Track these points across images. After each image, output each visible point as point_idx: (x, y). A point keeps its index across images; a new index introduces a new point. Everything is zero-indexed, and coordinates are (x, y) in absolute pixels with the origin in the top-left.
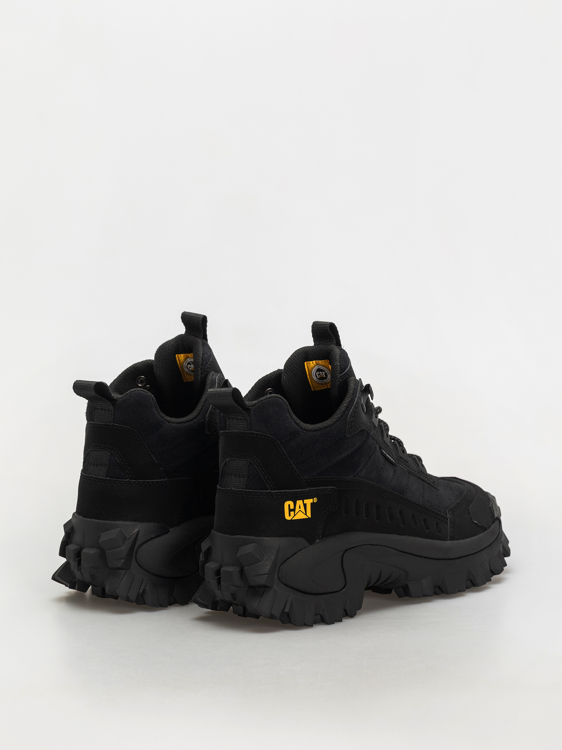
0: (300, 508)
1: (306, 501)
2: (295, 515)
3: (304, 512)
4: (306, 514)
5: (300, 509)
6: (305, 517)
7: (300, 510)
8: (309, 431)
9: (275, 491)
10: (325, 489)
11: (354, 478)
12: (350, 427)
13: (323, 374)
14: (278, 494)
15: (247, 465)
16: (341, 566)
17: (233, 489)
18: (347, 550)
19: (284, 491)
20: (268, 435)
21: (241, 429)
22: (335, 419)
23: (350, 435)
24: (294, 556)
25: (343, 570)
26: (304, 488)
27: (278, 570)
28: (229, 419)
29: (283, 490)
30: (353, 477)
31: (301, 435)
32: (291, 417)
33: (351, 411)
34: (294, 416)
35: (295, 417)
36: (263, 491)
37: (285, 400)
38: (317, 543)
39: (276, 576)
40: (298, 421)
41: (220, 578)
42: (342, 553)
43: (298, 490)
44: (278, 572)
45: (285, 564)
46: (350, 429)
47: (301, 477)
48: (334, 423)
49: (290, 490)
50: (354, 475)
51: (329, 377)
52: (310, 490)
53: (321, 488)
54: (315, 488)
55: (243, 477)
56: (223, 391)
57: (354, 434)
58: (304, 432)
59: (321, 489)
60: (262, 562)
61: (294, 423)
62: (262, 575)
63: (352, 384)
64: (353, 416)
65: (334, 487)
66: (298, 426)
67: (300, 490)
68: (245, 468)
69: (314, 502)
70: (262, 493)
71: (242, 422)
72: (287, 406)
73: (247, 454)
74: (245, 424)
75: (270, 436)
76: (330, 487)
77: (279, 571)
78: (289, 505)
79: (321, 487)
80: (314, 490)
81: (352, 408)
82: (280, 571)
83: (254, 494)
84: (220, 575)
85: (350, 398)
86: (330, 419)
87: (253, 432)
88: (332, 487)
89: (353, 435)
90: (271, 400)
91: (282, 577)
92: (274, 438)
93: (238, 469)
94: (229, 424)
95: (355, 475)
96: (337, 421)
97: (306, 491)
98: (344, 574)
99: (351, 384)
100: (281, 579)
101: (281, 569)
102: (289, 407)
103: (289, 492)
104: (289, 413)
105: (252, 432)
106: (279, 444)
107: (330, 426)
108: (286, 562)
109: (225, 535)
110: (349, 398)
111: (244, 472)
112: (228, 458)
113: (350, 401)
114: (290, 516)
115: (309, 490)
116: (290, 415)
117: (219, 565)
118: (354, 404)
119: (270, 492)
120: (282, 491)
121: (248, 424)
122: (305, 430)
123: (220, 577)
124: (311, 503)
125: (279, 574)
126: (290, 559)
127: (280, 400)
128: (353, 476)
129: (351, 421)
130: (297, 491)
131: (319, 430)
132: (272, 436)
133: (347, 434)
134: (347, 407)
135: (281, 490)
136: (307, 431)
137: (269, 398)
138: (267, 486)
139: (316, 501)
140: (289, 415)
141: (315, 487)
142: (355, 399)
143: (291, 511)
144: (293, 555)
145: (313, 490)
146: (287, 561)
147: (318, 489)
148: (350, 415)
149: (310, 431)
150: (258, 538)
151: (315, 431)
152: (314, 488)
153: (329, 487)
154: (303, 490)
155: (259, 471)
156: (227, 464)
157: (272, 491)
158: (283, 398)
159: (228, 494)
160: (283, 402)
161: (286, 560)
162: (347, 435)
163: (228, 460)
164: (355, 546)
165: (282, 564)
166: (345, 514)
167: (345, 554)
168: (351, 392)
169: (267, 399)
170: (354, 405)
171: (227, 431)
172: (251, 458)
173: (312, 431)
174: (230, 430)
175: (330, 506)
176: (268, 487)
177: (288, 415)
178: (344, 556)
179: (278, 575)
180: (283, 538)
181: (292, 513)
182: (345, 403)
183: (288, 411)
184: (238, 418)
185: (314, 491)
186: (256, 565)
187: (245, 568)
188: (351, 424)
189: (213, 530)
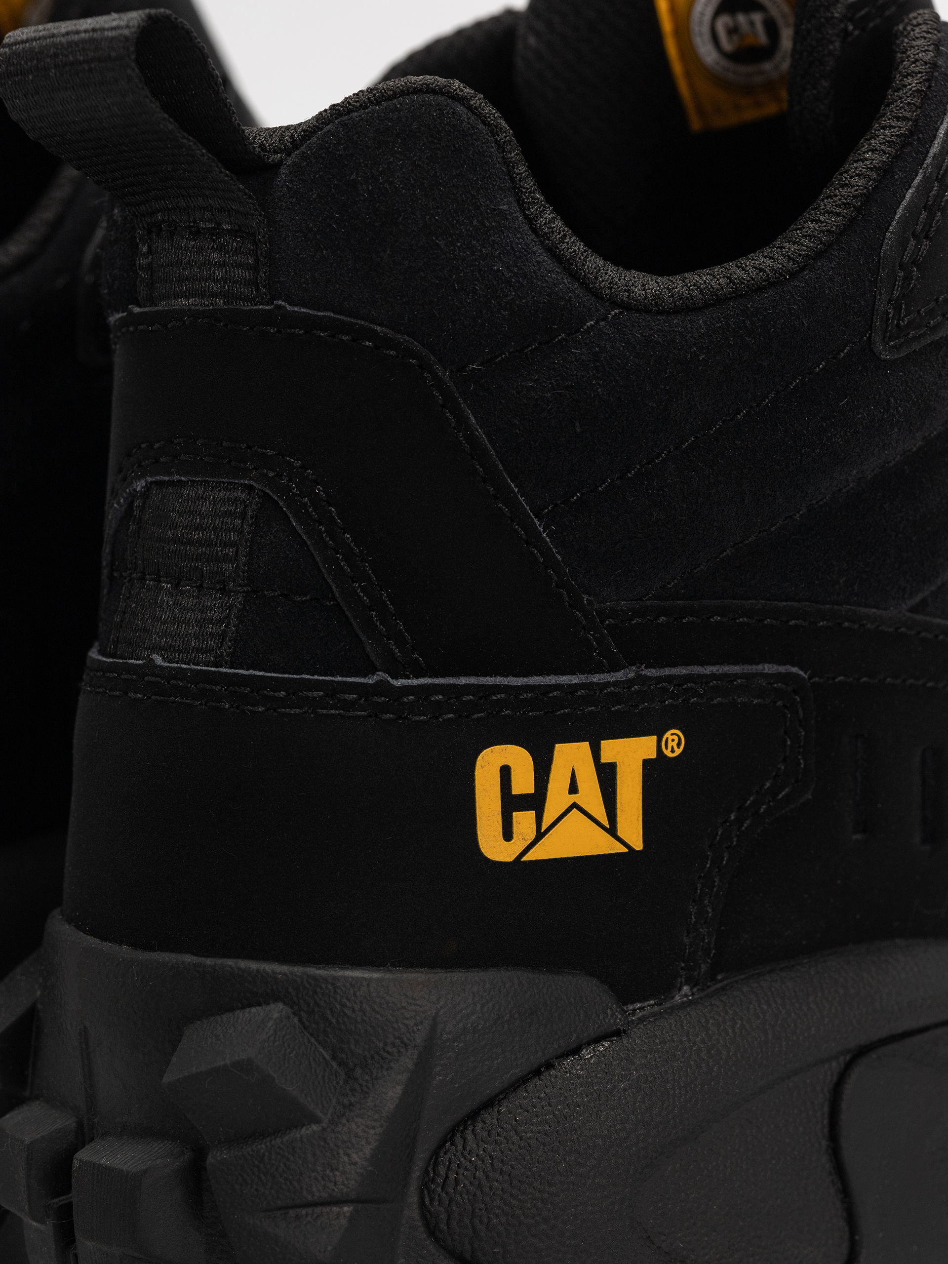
0: (573, 788)
1: (611, 750)
2: (540, 835)
3: (600, 813)
4: (612, 831)
5: (574, 798)
6: (604, 845)
7: (575, 806)
8: (638, 311)
9: (415, 682)
10: (736, 676)
11: (919, 617)
12: (896, 294)
13: (752, 24)
14: (438, 702)
15: (243, 516)
16: (824, 1143)
17: (158, 660)
18: (862, 1052)
19: (473, 680)
20: (379, 328)
21: (215, 295)
22: (806, 241)
23: (897, 348)
24: (531, 1086)
25: (839, 1170)
26: (599, 670)
27: (426, 1172)
28: (150, 232)
29: (467, 674)
30: (913, 610)
31: (587, 331)
32: (526, 217)
33: (908, 196)
34: (548, 215)
35: (552, 220)
36: (339, 679)
37: (489, 110)
38: (682, 1006)
39: (412, 1212)
40: (574, 246)
41: (68, 1209)
42: (836, 1066)
43: (564, 679)
44: (425, 1184)
45: (470, 1137)
46: (898, 309)
47: (586, 597)
48: (802, 269)
49: (515, 676)
50: (918, 598)
51: (786, 42)
52: (641, 679)
53: (709, 670)
54: (675, 671)
55: (223, 590)
56: (86, 31)
57: (924, 342)
58: (605, 319)
59: (714, 676)
60: (318, 1121)
61: (544, 257)
62: (315, 1204)
63: (918, 42)
64: (919, 228)
65: (795, 670)
66: (574, 276)
67: (575, 679)
68: (233, 536)
69: (668, 753)
70: (333, 690)
71: (221, 249)
72: (500, 146)
73: (249, 447)
74: (238, 259)
75: (390, 333)
76: (768, 668)
77: (433, 1181)
78: (505, 772)
79: (714, 664)
80: (669, 679)
81: (919, 178)
82: (440, 1180)
83: (283, 694)
84: (67, 1189)
85: (905, 118)
86: (777, 243)
87: (289, 308)
88: (782, 669)
89: (916, 346)
90: (399, 110)
91: (449, 1219)
92: (417, 346)
93: (190, 542)
94: (150, 268)
95: (924, 601)
96: (819, 255)
97: (615, 684)
98: (846, 1193)
99: (914, 43)
100: (443, 1226)
101: (442, 1170)
102: (515, 154)
103: (506, 688)
104: (517, 192)
105: (279, 307)
106: (451, 384)
107: (771, 285)
108: (480, 1125)
109: (107, 946)
110: (898, 119)
111: (226, 559)
112: (143, 476)
113: (905, 141)
114: (508, 835)
115: (630, 682)
116: (523, 211)
117: (71, 1123)
118: (931, 154)
119: (382, 688)
120: (463, 681)
121: (257, 260)
122: (613, 302)
123: (70, 1205)
124: (646, 763)
125: (432, 1200)
126: (505, 1103)
127: (460, 109)
128: (911, 602)
129: (906, 259)
130: (557, 687)
131: (706, 306)
132: (401, 338)
133: (877, 339)
134: (885, 171)
135: (457, 674)
136: (626, 307)
137: (389, 99)
138: (368, 649)
139: (678, 751)
140: (515, 207)
141: (674, 665)
142: (937, 130)
143: (516, 811)
144: (523, 1081)
145: (660, 679)
146: (485, 1115)
147: (690, 678)
148: (903, 220)
149: (647, 311)
150: (298, 970)
151: (676, 311)
152: (667, 671)
153: (760, 668)
154: (596, 678)
155: (315, 554)
156: (136, 513)
157: (395, 677)
158: (478, 100)
159: (131, 695)
160: (481, 126)
161: (474, 1115)
162: (879, 347)
163: (139, 485)
164: (914, 1024)
165: (449, 1137)
166: (858, 837)
167: (854, 1076)
168: (913, 83)
169: (378, 103)
170: (929, 160)
171: (137, 310)
172: (271, 474)
173: (659, 313)
174: (153, 303)
175: (768, 785)
176: (373, 657)
177: (507, 205)
178: (849, 1088)
179: (422, 1204)
180: (457, 976)
181: (524, 821)
182: (873, 151)
183: (508, 184)
184: (202, 225)
185: (665, 690)
186: (278, 1141)
187: (210, 1160)
188: (908, 278)
189: (56, 914)
